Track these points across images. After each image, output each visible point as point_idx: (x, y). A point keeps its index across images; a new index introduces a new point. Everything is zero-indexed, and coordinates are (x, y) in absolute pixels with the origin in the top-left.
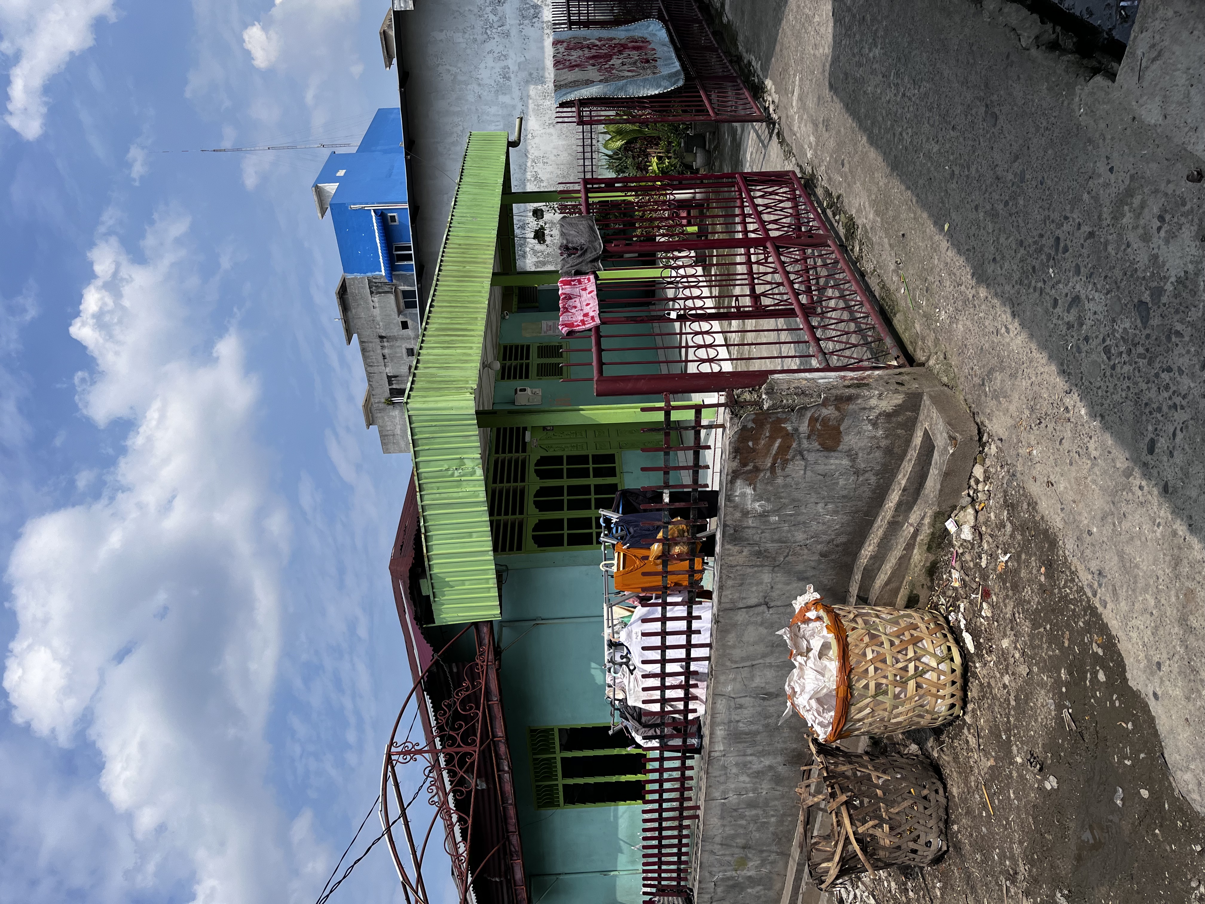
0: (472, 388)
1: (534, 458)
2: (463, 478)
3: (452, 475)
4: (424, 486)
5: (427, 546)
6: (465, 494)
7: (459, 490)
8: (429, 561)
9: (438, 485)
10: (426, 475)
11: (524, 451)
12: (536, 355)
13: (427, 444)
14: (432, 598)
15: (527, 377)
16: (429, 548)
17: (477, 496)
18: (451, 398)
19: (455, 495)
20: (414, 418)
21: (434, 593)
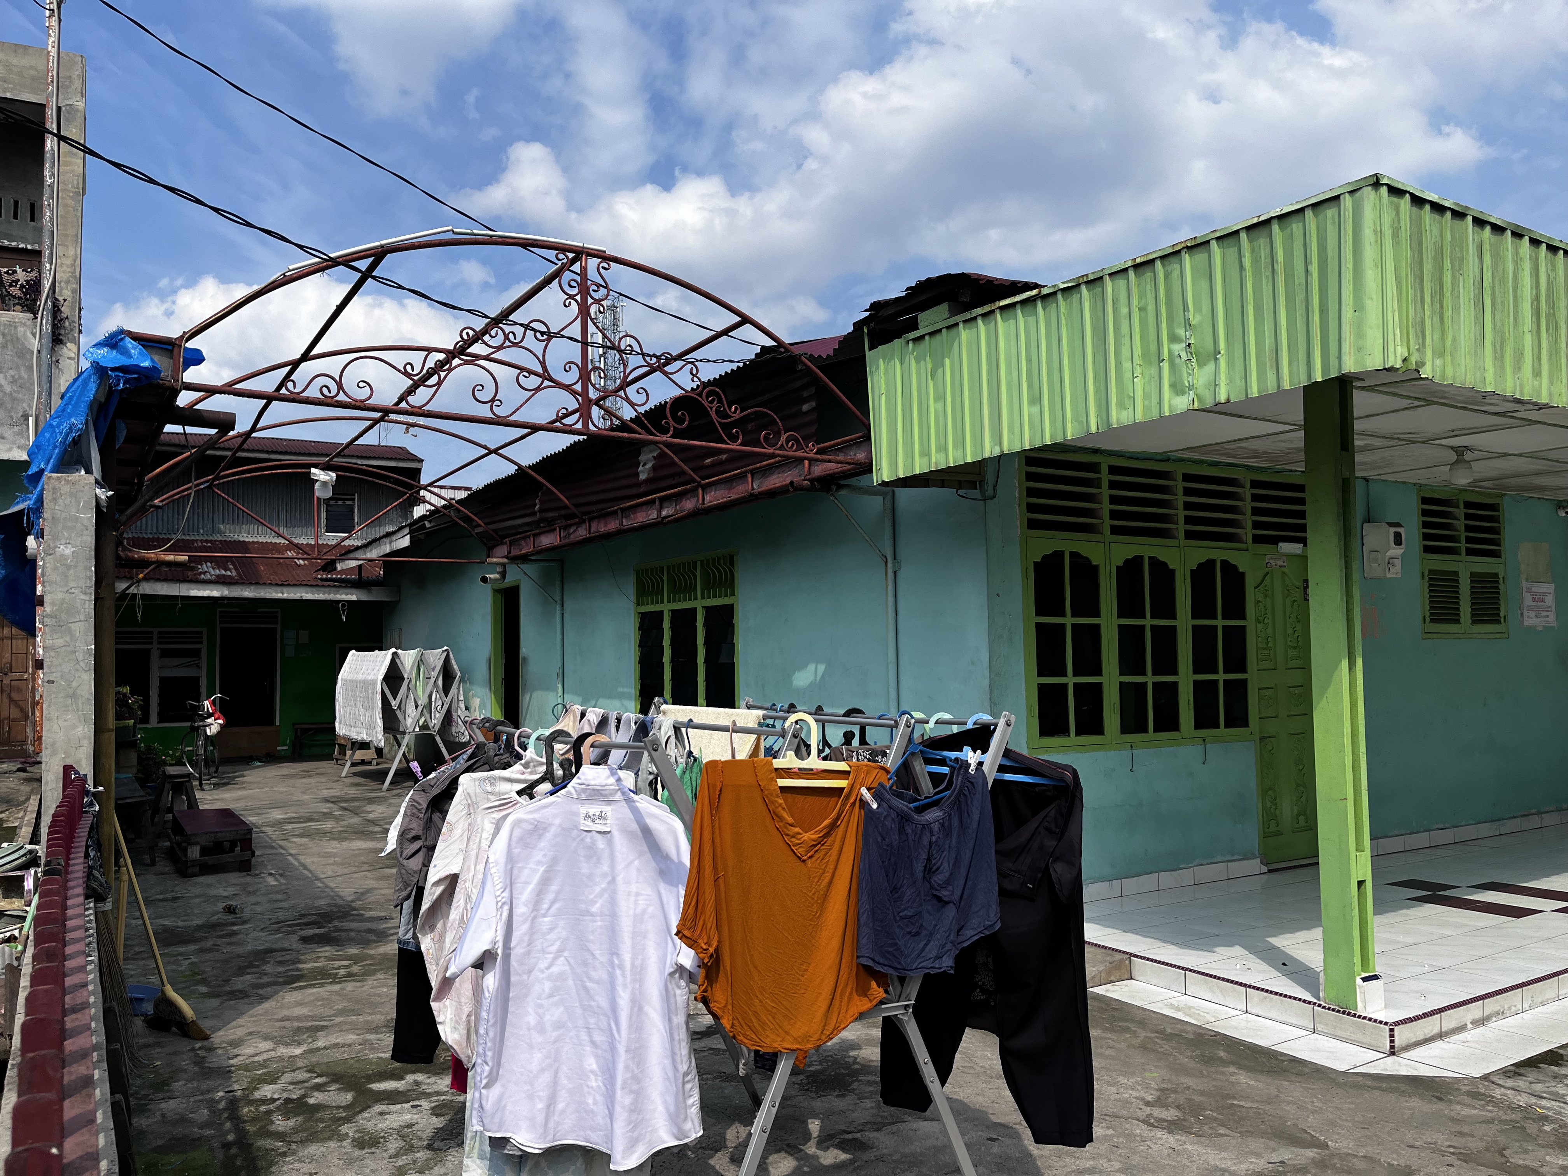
0: (1421, 364)
1: (1240, 560)
2: (1165, 366)
3: (1174, 339)
4: (1149, 275)
5: (1013, 305)
6: (1127, 375)
7: (1137, 360)
8: (984, 315)
9: (1151, 308)
10: (1176, 274)
11: (1257, 539)
12: (1478, 569)
13: (1256, 261)
14: (912, 335)
15: (1427, 549)
16: (1010, 313)
17: (1121, 405)
18: (1392, 303)
19: (1125, 352)
20: (1330, 212)
21: (922, 337)
